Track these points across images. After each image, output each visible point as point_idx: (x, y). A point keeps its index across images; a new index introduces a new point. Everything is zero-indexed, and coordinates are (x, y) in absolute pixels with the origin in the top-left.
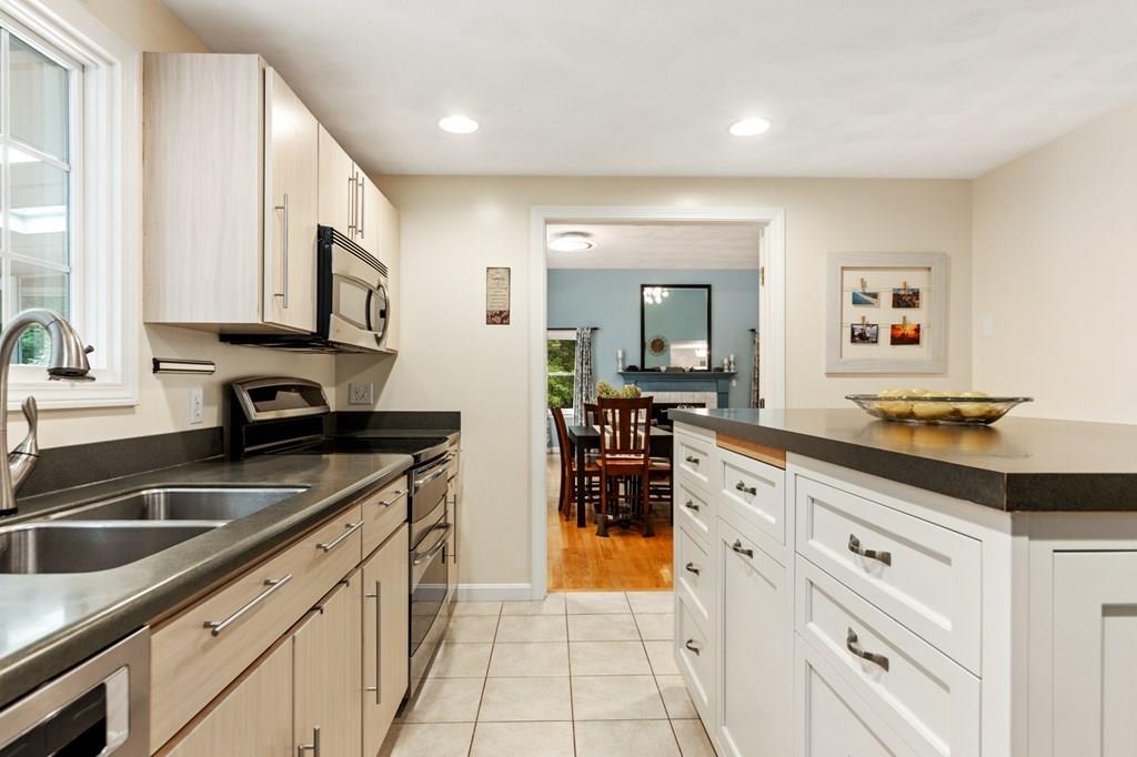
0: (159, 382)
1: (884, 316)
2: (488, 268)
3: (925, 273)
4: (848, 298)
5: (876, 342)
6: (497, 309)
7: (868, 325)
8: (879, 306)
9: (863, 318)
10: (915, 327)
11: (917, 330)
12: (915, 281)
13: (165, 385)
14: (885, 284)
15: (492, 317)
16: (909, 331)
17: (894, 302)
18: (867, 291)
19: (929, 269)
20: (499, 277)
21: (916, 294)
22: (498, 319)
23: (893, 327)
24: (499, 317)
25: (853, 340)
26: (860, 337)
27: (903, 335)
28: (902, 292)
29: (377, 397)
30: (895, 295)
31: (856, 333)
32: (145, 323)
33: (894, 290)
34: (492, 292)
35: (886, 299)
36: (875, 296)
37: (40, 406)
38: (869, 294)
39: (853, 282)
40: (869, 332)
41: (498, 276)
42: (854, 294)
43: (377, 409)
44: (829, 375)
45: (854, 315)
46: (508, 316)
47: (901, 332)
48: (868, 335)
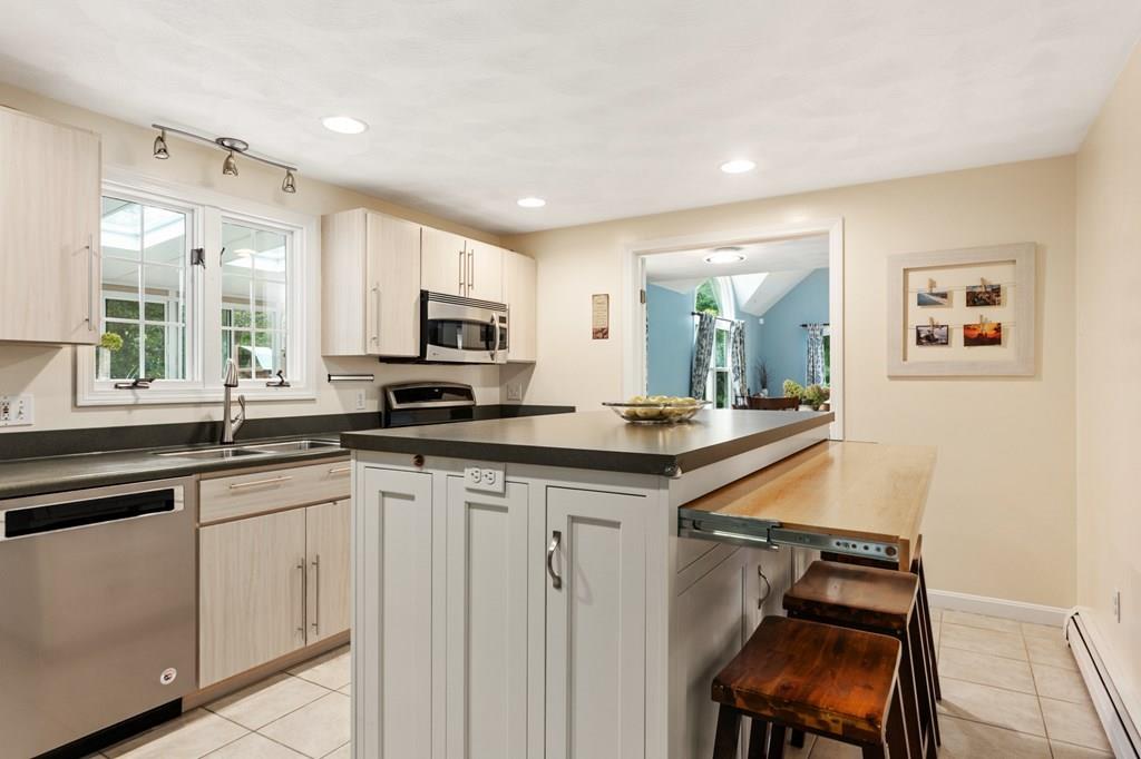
0: (332, 387)
1: (957, 316)
2: (594, 296)
3: (1012, 266)
4: (913, 300)
5: (947, 343)
6: (599, 327)
7: (937, 326)
8: (950, 306)
9: (932, 320)
10: (995, 326)
11: (998, 329)
12: (995, 276)
13: (336, 388)
14: (957, 283)
15: (597, 333)
16: (989, 331)
17: (968, 302)
18: (935, 291)
19: (1014, 262)
20: (602, 301)
21: (997, 290)
22: (600, 335)
23: (967, 328)
24: (601, 333)
25: (919, 341)
26: (927, 339)
27: (981, 335)
28: (978, 290)
29: (523, 395)
30: (968, 293)
31: (922, 335)
32: (324, 357)
33: (968, 288)
34: (596, 313)
35: (959, 298)
36: (944, 296)
37: (246, 399)
38: (937, 295)
39: (919, 283)
40: (937, 333)
41: (600, 301)
42: (919, 296)
43: (524, 403)
44: (892, 378)
45: (921, 317)
46: (607, 332)
47: (976, 333)
48: (936, 337)
